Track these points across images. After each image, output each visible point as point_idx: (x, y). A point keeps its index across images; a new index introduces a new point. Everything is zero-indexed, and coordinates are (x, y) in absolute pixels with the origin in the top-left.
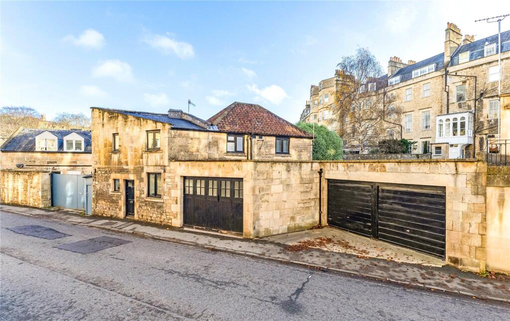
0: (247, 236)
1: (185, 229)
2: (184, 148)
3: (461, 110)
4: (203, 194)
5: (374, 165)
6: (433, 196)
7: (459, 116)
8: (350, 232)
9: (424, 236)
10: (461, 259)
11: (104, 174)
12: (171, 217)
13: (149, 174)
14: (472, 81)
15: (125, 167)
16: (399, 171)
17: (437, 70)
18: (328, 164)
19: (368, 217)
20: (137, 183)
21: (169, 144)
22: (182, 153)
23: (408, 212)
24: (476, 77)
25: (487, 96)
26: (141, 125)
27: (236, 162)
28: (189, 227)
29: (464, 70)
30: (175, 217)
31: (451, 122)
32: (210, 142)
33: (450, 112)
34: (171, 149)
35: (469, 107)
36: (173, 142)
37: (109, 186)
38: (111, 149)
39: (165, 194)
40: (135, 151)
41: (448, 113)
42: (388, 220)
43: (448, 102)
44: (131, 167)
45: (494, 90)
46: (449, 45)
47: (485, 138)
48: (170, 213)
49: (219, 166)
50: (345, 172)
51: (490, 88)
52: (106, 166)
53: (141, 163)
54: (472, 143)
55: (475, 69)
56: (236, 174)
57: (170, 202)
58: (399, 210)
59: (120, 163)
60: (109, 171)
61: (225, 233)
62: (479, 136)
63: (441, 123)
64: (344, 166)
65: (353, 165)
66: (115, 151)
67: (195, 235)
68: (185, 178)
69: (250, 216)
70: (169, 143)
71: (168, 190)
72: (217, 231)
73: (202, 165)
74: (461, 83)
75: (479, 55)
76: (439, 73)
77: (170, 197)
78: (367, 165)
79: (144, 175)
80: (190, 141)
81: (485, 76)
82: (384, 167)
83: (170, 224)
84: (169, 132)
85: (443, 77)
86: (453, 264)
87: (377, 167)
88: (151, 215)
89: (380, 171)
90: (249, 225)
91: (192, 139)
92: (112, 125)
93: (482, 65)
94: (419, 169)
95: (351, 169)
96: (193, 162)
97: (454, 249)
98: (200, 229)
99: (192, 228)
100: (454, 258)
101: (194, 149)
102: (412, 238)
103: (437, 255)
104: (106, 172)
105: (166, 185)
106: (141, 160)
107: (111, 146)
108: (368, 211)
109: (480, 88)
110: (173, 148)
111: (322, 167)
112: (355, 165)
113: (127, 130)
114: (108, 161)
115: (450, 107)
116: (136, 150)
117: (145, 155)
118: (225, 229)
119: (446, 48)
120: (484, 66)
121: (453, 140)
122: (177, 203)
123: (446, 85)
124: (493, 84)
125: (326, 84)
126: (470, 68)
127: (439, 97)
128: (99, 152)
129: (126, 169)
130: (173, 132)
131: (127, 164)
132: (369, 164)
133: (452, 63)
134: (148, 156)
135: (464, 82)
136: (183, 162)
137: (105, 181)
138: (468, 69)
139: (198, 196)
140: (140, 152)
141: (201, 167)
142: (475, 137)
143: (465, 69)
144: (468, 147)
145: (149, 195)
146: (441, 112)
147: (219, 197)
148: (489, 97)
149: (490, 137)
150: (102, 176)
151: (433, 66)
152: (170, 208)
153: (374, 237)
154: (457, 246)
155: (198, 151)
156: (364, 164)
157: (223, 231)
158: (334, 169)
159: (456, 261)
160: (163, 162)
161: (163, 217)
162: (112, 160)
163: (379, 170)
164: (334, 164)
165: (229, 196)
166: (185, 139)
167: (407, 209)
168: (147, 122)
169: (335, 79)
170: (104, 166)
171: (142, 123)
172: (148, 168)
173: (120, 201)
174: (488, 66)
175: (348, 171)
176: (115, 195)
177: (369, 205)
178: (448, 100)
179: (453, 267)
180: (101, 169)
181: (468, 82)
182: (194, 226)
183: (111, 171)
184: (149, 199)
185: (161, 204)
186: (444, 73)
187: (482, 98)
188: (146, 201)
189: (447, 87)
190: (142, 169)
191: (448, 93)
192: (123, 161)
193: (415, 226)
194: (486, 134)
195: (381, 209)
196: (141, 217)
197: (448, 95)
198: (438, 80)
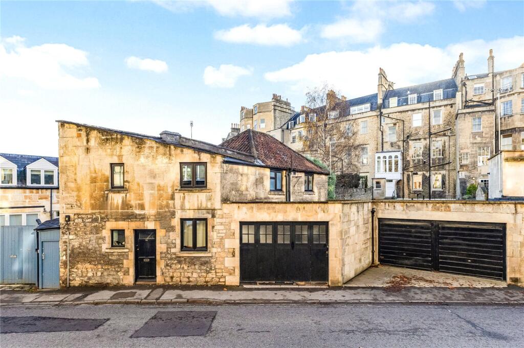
0: (335, 284)
1: (245, 286)
2: (235, 187)
3: (393, 149)
4: (270, 241)
5: (438, 205)
6: (492, 231)
7: (393, 154)
8: (407, 268)
9: (484, 264)
10: (520, 279)
11: (92, 222)
12: (224, 274)
13: (183, 221)
14: (401, 124)
15: (137, 212)
16: (464, 211)
17: (371, 110)
18: (382, 203)
19: (428, 252)
20: (160, 234)
21: (221, 182)
22: (234, 192)
23: (468, 245)
24: (403, 121)
25: (412, 138)
26: (170, 155)
27: (321, 205)
28: (250, 284)
29: (394, 114)
30: (230, 274)
31: (387, 160)
32: (257, 179)
33: (385, 150)
34: (223, 187)
35: (399, 147)
36: (225, 179)
37: (101, 241)
38: (108, 185)
39: (215, 246)
40: (159, 190)
41: (383, 151)
42: (449, 253)
43: (382, 141)
44: (150, 211)
45: (417, 134)
46: (381, 89)
47: (411, 174)
48: (222, 269)
49: (298, 209)
50: (404, 212)
51: (414, 132)
52: (94, 211)
53: (171, 205)
54: (402, 179)
55: (403, 113)
56: (320, 217)
57: (223, 254)
58: (459, 244)
59: (126, 205)
60: (102, 218)
61: (302, 284)
62: (407, 173)
63: (379, 160)
64: (402, 206)
65: (414, 205)
66: (114, 189)
67: (275, 292)
68: (242, 224)
69: (338, 262)
70: (221, 179)
71: (219, 240)
72: (292, 284)
73: (274, 208)
74: (392, 125)
75: (404, 102)
76: (374, 113)
77: (222, 249)
78: (430, 206)
79: (176, 222)
80: (240, 178)
81: (410, 121)
82: (448, 207)
83: (223, 284)
84: (222, 167)
85: (378, 117)
86: (513, 283)
87: (442, 207)
88: (190, 275)
89: (445, 211)
90: (337, 272)
91: (242, 175)
92: (109, 151)
93: (408, 111)
94: (483, 209)
95: (411, 208)
96: (259, 204)
97: (514, 271)
98: (267, 284)
99: (256, 284)
100: (514, 278)
101: (243, 188)
102: (473, 266)
103: (496, 278)
104: (96, 220)
105: (215, 233)
106: (171, 202)
107: (107, 181)
108: (428, 247)
109: (407, 131)
110: (225, 187)
111: (375, 207)
112: (416, 205)
113: (142, 160)
114: (101, 202)
115: (384, 145)
116: (160, 188)
117: (178, 196)
118: (302, 281)
119: (379, 90)
120: (409, 112)
121: (389, 176)
122: (234, 256)
123: (381, 125)
124: (416, 129)
125: (262, 108)
126: (399, 112)
127: (375, 135)
128: (79, 189)
129: (140, 215)
130: (225, 165)
131: (142, 207)
132: (432, 205)
133: (383, 106)
134: (185, 197)
135: (395, 124)
136: (244, 205)
137: (91, 233)
138: (398, 113)
139: (263, 244)
140: (170, 191)
141: (271, 210)
142: (404, 173)
143: (396, 112)
144: (398, 182)
145: (183, 248)
146: (377, 149)
147: (292, 244)
148: (413, 140)
149: (414, 174)
150: (85, 225)
151: (368, 105)
152: (223, 263)
153: (435, 270)
154: (517, 268)
155: (247, 189)
156: (427, 205)
157: (299, 283)
158: (390, 208)
159: (516, 280)
160: (212, 204)
161: (210, 275)
162: (109, 202)
163: (443, 210)
164: (390, 204)
165: (306, 242)
166: (235, 175)
167: (467, 243)
168: (182, 151)
169: (273, 103)
170: (90, 211)
171: (173, 152)
172: (184, 213)
173: (125, 261)
174: (412, 112)
175: (407, 211)
176: (114, 254)
177: (429, 241)
178: (383, 139)
179: (513, 285)
180: (84, 216)
181: (397, 124)
182: (258, 282)
183: (105, 219)
184: (185, 254)
185: (207, 259)
186: (379, 113)
187: (408, 140)
188: (180, 257)
189: (382, 127)
190: (173, 214)
191: (382, 132)
192: (133, 203)
193: (475, 256)
194: (412, 172)
195: (442, 243)
196: (168, 279)
197: (382, 135)
198: (374, 120)
